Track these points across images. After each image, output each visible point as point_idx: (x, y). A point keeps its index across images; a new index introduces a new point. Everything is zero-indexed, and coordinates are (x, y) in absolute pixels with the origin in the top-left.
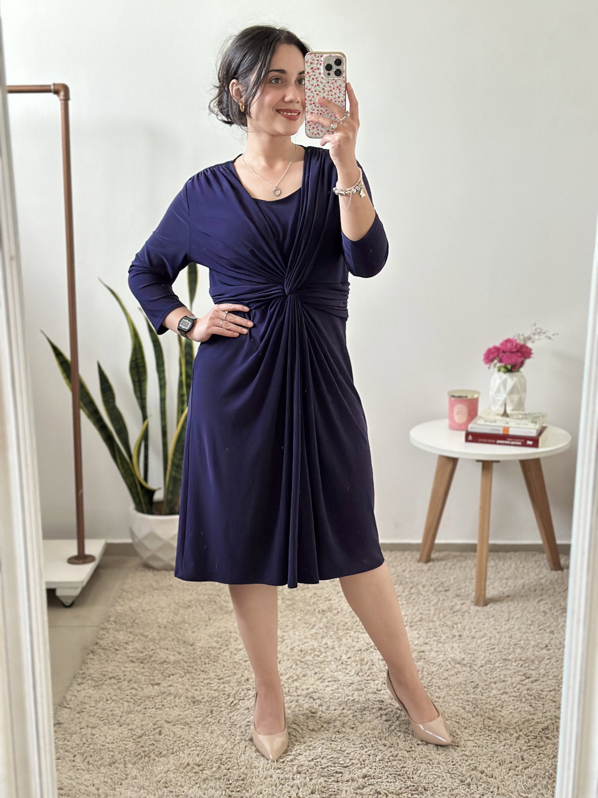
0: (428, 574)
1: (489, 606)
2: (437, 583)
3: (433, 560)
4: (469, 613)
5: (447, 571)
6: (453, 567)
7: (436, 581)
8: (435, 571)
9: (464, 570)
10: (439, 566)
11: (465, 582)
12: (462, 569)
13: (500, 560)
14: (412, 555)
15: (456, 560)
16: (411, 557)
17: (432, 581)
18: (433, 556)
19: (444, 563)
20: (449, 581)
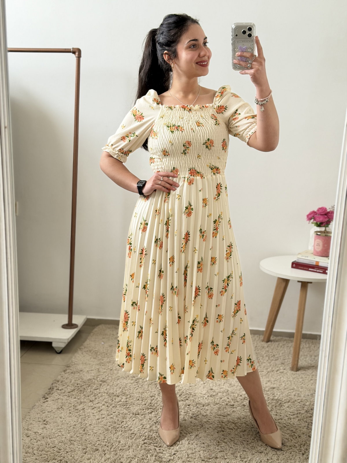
0: (267, 349)
1: (299, 371)
2: (271, 355)
3: (271, 341)
4: (287, 375)
5: (279, 348)
6: (283, 346)
7: (271, 354)
8: (272, 347)
9: (289, 349)
10: (274, 345)
11: (288, 356)
12: (288, 348)
13: (313, 344)
14: (259, 338)
15: (285, 342)
16: (258, 338)
17: (268, 353)
18: (272, 338)
19: (277, 343)
20: (279, 354)
